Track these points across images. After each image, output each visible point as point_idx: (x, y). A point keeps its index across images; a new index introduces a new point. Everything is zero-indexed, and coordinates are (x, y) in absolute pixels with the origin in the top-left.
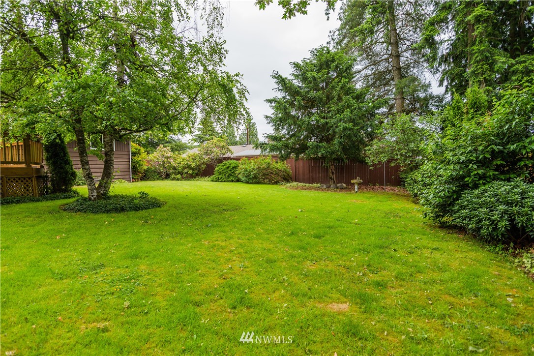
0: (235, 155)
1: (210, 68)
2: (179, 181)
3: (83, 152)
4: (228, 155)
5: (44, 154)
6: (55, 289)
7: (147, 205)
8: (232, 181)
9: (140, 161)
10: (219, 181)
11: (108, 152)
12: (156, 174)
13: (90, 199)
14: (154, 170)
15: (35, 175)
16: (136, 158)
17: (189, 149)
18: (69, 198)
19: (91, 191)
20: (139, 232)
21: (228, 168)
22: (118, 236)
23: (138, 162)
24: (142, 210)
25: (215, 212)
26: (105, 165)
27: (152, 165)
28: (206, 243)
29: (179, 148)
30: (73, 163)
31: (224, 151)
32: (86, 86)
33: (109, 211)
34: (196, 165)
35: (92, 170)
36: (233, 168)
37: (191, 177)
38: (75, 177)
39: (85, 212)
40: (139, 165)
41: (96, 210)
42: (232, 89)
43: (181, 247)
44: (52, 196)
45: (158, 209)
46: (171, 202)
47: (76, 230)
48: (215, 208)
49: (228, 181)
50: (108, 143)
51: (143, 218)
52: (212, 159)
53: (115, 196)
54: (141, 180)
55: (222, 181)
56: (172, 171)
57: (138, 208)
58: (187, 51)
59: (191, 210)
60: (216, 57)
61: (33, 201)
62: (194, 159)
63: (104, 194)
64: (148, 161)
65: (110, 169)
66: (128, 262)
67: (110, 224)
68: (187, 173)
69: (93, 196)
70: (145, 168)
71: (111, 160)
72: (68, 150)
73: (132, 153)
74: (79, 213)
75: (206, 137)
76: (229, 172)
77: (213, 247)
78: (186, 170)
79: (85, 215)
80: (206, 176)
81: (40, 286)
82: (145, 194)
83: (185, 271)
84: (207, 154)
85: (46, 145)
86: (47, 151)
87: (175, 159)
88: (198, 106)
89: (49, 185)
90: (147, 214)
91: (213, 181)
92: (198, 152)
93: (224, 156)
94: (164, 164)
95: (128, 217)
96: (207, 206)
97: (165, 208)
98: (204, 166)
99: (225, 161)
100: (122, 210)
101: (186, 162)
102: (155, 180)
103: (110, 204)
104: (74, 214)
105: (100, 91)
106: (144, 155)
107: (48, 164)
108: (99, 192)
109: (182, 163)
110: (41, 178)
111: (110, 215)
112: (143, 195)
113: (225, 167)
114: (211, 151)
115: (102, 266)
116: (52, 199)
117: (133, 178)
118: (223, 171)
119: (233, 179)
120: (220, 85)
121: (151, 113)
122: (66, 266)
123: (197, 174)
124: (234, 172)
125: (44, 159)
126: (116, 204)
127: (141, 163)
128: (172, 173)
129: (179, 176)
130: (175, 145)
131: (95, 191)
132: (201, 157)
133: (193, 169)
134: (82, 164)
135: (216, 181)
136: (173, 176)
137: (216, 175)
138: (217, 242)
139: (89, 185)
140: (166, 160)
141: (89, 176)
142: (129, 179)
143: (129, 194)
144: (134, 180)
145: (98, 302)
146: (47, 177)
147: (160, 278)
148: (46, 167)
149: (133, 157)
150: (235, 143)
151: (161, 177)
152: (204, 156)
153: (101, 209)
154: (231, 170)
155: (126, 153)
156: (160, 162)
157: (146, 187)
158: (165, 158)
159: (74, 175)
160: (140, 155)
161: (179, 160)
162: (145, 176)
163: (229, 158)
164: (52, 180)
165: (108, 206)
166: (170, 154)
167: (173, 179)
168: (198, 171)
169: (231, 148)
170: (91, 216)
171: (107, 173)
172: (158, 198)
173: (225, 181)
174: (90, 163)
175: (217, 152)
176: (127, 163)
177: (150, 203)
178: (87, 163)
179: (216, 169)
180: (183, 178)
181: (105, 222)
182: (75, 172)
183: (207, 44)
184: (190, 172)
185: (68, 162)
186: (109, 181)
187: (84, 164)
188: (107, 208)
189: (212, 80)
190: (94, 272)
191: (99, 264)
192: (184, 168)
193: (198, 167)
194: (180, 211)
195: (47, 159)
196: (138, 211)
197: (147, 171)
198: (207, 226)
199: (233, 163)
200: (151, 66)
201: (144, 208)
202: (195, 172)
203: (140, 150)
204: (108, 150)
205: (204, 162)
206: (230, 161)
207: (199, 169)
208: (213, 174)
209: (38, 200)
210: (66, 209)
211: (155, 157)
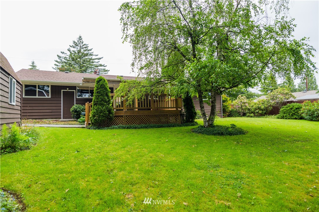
0: (297, 99)
1: (281, 40)
2: (252, 118)
3: (201, 102)
4: (291, 99)
5: (183, 103)
6: (198, 174)
7: (236, 133)
8: (296, 119)
9: (227, 105)
10: (284, 119)
11: (213, 101)
12: (237, 113)
13: (205, 127)
14: (235, 111)
15: (179, 114)
16: (225, 104)
17: (257, 96)
18: (194, 125)
19: (205, 122)
20: (235, 149)
21: (292, 109)
22: (223, 150)
23: (226, 106)
24: (234, 135)
25: (288, 141)
26: (212, 108)
27: (234, 108)
28: (287, 164)
29: (250, 96)
30: (195, 107)
31: (287, 97)
32: (205, 67)
33: (215, 134)
34: (265, 107)
35: (205, 111)
36: (296, 109)
37: (261, 115)
38: (196, 115)
39: (203, 133)
40: (227, 108)
41: (209, 133)
42: (299, 51)
43: (267, 164)
44: (186, 124)
45: (244, 135)
46: (252, 132)
47: (201, 143)
48: (287, 138)
49: (292, 119)
50: (213, 96)
51: (235, 140)
52: (278, 103)
53: (217, 126)
54: (228, 117)
55: (286, 119)
56: (247, 111)
57: (231, 134)
58: (264, 32)
59: (268, 138)
60: (286, 32)
61: (179, 126)
62: (263, 104)
63: (212, 124)
64: (232, 105)
65: (214, 111)
66: (233, 167)
67: (217, 142)
68: (258, 112)
69: (206, 125)
70: (230, 109)
71: (214, 105)
72: (193, 101)
73: (222, 101)
74: (200, 134)
75: (270, 88)
76: (292, 112)
77: (293, 168)
78: (257, 111)
79: (203, 135)
80: (272, 115)
81: (191, 171)
82: (234, 125)
83: (275, 182)
84: (273, 99)
85: (183, 99)
86: (184, 102)
87: (249, 104)
88: (269, 67)
89: (185, 118)
90: (237, 138)
91: (278, 118)
92: (266, 99)
93: (288, 100)
94: (242, 107)
95: (226, 139)
96: (280, 137)
97: (248, 135)
98: (271, 108)
99: (288, 104)
100: (222, 134)
101: (257, 105)
102: (236, 117)
103: (215, 130)
104: (198, 134)
105: (212, 68)
106: (230, 102)
107: (185, 108)
108: (209, 123)
109: (254, 106)
110: (182, 115)
111: (216, 136)
112: (233, 126)
113: (289, 108)
114: (276, 97)
115: (218, 166)
116: (187, 126)
117: (223, 116)
118: (287, 111)
119: (297, 117)
120: (289, 50)
121: (240, 76)
122: (200, 162)
123: (265, 114)
124: (297, 112)
125: (183, 105)
126: (218, 131)
127: (228, 106)
128: (247, 112)
129: (252, 115)
130: (247, 95)
131: (207, 123)
132: (268, 102)
133: (262, 110)
134: (201, 108)
135: (281, 118)
136: (248, 114)
137: (281, 114)
138: (296, 165)
139: (204, 119)
140: (243, 104)
141: (204, 115)
142: (221, 116)
143: (224, 125)
144: (224, 117)
145: (222, 188)
146: (184, 114)
147: (257, 182)
148: (183, 110)
149: (223, 103)
150: (295, 91)
151: (240, 115)
152: (271, 101)
153: (211, 133)
154: (294, 111)
155: (219, 101)
156: (239, 106)
157: (232, 121)
158: (242, 103)
159: (195, 113)
160: (227, 102)
161: (252, 104)
162: (230, 114)
163: (292, 102)
164: (186, 116)
165: (214, 131)
166: (246, 100)
167: (248, 116)
168: (266, 111)
169: (293, 94)
170: (207, 136)
171: (213, 113)
172: (242, 128)
173: (289, 119)
174: (205, 107)
175: (281, 98)
176: (220, 107)
177: (238, 131)
178: (203, 107)
179: (281, 110)
180: (255, 116)
181: (214, 140)
182: (196, 112)
183: (278, 25)
184: (260, 112)
185: (193, 107)
186: (214, 117)
187: (202, 108)
188: (214, 133)
189: (282, 47)
190: (215, 169)
191: (217, 165)
192: (256, 109)
193: (266, 109)
194: (260, 138)
195: (184, 106)
196: (231, 135)
197: (231, 111)
198: (284, 151)
199: (296, 105)
200: (238, 48)
201: (235, 134)
202: (264, 112)
203: (227, 99)
204: (213, 100)
205: (270, 105)
206: (293, 104)
207: (267, 110)
208: (278, 114)
209: (181, 126)
210: (194, 131)
211: (236, 103)
